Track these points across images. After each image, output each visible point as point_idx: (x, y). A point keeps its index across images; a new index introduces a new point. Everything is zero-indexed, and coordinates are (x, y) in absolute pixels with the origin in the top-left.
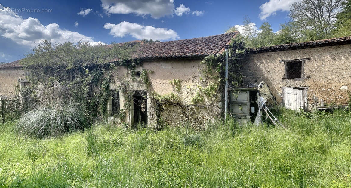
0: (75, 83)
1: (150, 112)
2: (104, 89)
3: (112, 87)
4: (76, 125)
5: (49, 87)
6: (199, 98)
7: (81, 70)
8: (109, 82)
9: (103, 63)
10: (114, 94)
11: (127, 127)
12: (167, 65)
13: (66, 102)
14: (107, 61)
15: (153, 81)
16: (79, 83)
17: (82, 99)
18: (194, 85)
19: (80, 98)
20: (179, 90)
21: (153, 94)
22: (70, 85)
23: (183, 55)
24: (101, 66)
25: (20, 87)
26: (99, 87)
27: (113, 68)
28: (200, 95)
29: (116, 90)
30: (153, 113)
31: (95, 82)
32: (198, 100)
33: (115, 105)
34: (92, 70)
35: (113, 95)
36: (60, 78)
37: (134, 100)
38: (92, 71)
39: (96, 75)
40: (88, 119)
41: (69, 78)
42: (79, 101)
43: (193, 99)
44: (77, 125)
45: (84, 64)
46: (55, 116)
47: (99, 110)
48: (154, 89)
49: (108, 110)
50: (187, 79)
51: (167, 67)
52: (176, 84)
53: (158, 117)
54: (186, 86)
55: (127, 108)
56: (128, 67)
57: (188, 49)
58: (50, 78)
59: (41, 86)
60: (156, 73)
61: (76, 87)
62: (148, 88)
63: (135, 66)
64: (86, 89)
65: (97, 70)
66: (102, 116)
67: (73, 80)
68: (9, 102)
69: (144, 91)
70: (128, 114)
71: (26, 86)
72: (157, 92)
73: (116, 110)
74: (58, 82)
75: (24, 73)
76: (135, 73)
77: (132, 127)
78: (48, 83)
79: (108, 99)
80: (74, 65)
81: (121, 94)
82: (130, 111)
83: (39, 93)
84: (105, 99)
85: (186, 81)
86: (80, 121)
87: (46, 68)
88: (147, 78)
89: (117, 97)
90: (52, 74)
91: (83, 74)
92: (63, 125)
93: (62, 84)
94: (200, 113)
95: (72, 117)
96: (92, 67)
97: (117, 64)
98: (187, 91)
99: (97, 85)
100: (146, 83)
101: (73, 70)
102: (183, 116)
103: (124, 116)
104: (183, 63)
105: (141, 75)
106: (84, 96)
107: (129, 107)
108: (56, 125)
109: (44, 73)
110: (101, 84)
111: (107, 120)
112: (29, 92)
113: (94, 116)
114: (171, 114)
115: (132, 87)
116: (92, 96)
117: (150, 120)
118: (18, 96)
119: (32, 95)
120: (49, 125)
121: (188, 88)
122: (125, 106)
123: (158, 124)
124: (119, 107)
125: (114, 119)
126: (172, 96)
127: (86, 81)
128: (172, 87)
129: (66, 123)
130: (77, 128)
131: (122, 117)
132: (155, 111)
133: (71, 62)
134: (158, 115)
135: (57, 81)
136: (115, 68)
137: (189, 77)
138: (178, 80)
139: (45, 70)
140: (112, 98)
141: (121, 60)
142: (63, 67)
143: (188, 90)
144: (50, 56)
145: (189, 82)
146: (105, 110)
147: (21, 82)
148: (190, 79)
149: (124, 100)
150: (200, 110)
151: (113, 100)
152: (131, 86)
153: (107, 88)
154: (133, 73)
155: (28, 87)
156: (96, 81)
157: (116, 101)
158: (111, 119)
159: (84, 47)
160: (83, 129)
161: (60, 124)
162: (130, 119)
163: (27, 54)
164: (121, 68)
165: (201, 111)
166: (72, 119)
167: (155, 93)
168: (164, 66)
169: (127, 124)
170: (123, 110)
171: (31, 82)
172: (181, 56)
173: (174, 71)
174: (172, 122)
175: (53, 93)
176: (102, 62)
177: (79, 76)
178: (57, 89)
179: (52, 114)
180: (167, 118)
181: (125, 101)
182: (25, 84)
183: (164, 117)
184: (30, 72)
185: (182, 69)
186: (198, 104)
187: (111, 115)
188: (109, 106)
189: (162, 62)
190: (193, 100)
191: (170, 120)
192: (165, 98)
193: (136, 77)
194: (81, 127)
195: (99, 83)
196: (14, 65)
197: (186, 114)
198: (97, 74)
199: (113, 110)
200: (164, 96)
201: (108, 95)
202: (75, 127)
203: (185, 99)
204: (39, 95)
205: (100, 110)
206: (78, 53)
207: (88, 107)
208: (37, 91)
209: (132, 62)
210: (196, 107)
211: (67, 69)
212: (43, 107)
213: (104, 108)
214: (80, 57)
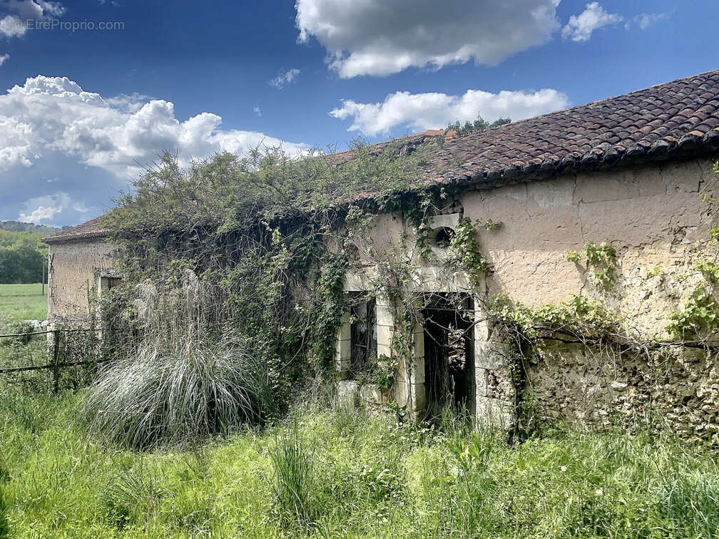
0: (241, 275)
1: (487, 370)
2: (328, 292)
3: (352, 282)
4: (240, 410)
5: (170, 289)
6: (703, 312)
7: (258, 232)
8: (342, 266)
9: (326, 207)
10: (358, 305)
11: (401, 419)
12: (557, 193)
13: (214, 334)
14: (339, 199)
15: (497, 256)
16: (250, 274)
17: (260, 323)
18: (676, 263)
19: (254, 322)
20: (610, 283)
21: (500, 304)
22: (225, 283)
23: (630, 149)
24: (320, 216)
25: (99, 290)
26: (312, 283)
27: (356, 221)
28: (707, 300)
29: (365, 293)
30: (496, 374)
31: (300, 269)
32: (699, 320)
33: (363, 341)
34: (291, 232)
35: (354, 311)
36: (200, 262)
37: (428, 325)
38: (292, 236)
39: (302, 246)
40: (276, 390)
41: (223, 262)
42: (249, 329)
43: (675, 318)
44: (243, 407)
45: (269, 215)
46: (184, 379)
47: (310, 360)
48: (503, 288)
49: (339, 358)
50: (646, 240)
51: (556, 203)
52: (595, 261)
53: (517, 387)
54: (643, 269)
55: (404, 353)
56: (406, 215)
57: (643, 125)
58: (174, 262)
59: (148, 288)
60: (511, 227)
61: (242, 285)
62: (478, 284)
63: (430, 212)
64: (271, 291)
65: (306, 231)
66: (319, 379)
67: (233, 266)
68: (71, 333)
69: (463, 294)
70: (405, 375)
71: (112, 289)
72: (514, 297)
73: (365, 359)
74: (192, 275)
75: (109, 251)
76: (432, 235)
77: (420, 417)
78: (166, 277)
79: (339, 324)
80: (239, 217)
81: (382, 305)
82: (411, 361)
83: (142, 307)
84: (329, 322)
85: (641, 247)
86: (252, 398)
87: (162, 235)
88: (476, 250)
89: (367, 317)
90: (178, 251)
91: (263, 244)
92: (203, 407)
93: (205, 277)
94: (708, 376)
95: (230, 383)
96: (293, 223)
97: (370, 207)
98: (644, 288)
99: (304, 279)
100: (472, 266)
101: (235, 234)
102: (624, 385)
103: (391, 378)
104: (630, 176)
105: (453, 241)
106: (267, 314)
107: (410, 348)
108: (184, 410)
109: (159, 249)
110: (319, 275)
111: (335, 391)
112: (120, 306)
113: (294, 380)
114: (571, 376)
115: (418, 281)
116: (289, 315)
117: (486, 399)
118: (93, 318)
119: (126, 315)
120: (166, 408)
121: (650, 276)
122: (396, 344)
123: (519, 413)
124: (376, 350)
125: (359, 389)
126: (579, 307)
127: (274, 266)
128: (577, 273)
129: (211, 404)
130: (244, 420)
131: (384, 384)
132: (506, 367)
133: (232, 211)
134: (517, 382)
135: (190, 271)
136: (364, 222)
137: (656, 230)
138: (603, 244)
139: (161, 239)
140: (352, 319)
141: (381, 195)
142: (207, 228)
143: (652, 284)
144: (174, 198)
145: (652, 251)
146: (328, 361)
147: (102, 278)
148: (656, 240)
149: (392, 324)
150: (709, 364)
151: (354, 327)
152: (416, 278)
153: (337, 288)
154: (425, 234)
155: (116, 291)
156: (301, 267)
157: (363, 328)
158: (346, 389)
159: (271, 161)
160: (263, 424)
161: (196, 406)
162: (413, 391)
163: (118, 197)
164: (382, 221)
165: (711, 366)
166: (229, 388)
167: (508, 301)
168: (543, 201)
169: (404, 408)
170: (386, 359)
171: (125, 276)
172: (621, 153)
173: (584, 211)
174: (574, 410)
175: (178, 305)
176: (324, 202)
177: (253, 251)
178: (191, 293)
179: (175, 373)
180: (554, 394)
181: (395, 328)
182: (111, 282)
183: (542, 388)
184: (124, 248)
185: (623, 202)
186: (701, 338)
187: (349, 376)
188: (342, 348)
189: (537, 184)
190: (676, 322)
191: (567, 399)
192: (550, 318)
193: (433, 249)
194: (255, 416)
195: (312, 272)
196: (87, 232)
197: (642, 379)
198: (305, 245)
199: (353, 359)
200: (544, 311)
201: (340, 308)
202: (236, 417)
203: (636, 320)
204: (142, 313)
205: (313, 358)
206: (253, 181)
207: (277, 351)
208: (137, 302)
209: (421, 198)
210: (688, 349)
211: (220, 231)
212: (152, 350)
213: (326, 352)
214: (257, 194)
